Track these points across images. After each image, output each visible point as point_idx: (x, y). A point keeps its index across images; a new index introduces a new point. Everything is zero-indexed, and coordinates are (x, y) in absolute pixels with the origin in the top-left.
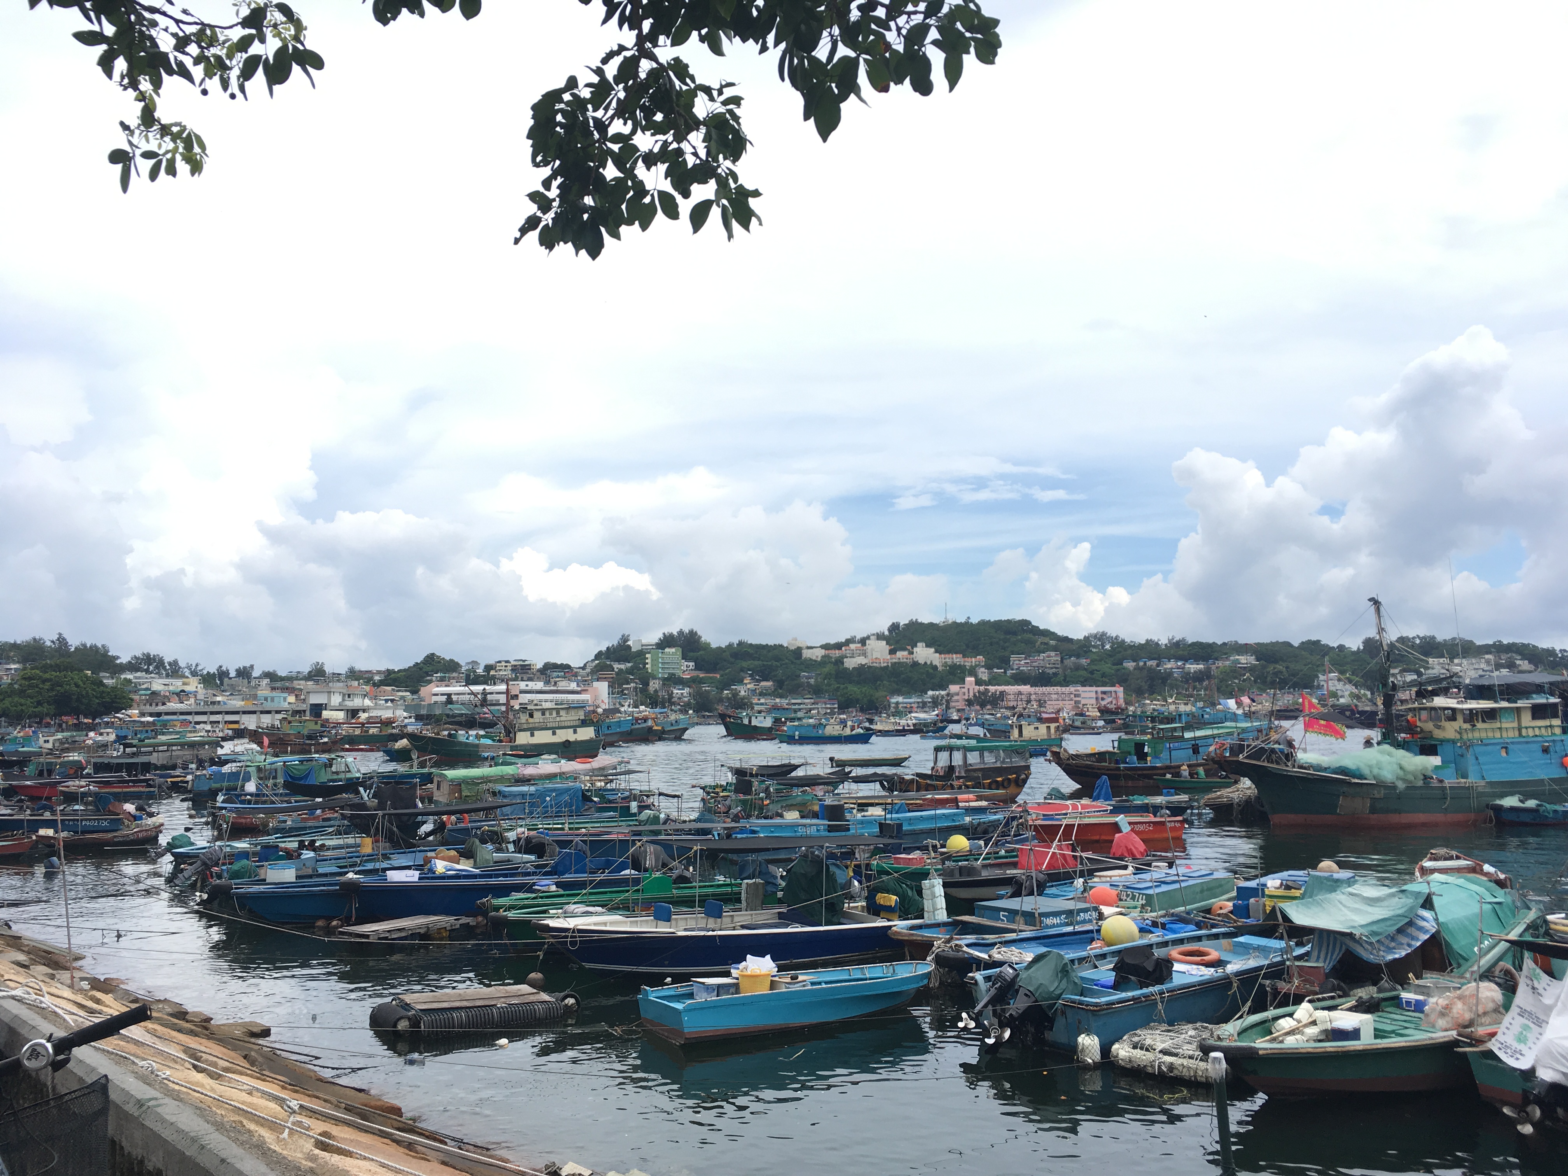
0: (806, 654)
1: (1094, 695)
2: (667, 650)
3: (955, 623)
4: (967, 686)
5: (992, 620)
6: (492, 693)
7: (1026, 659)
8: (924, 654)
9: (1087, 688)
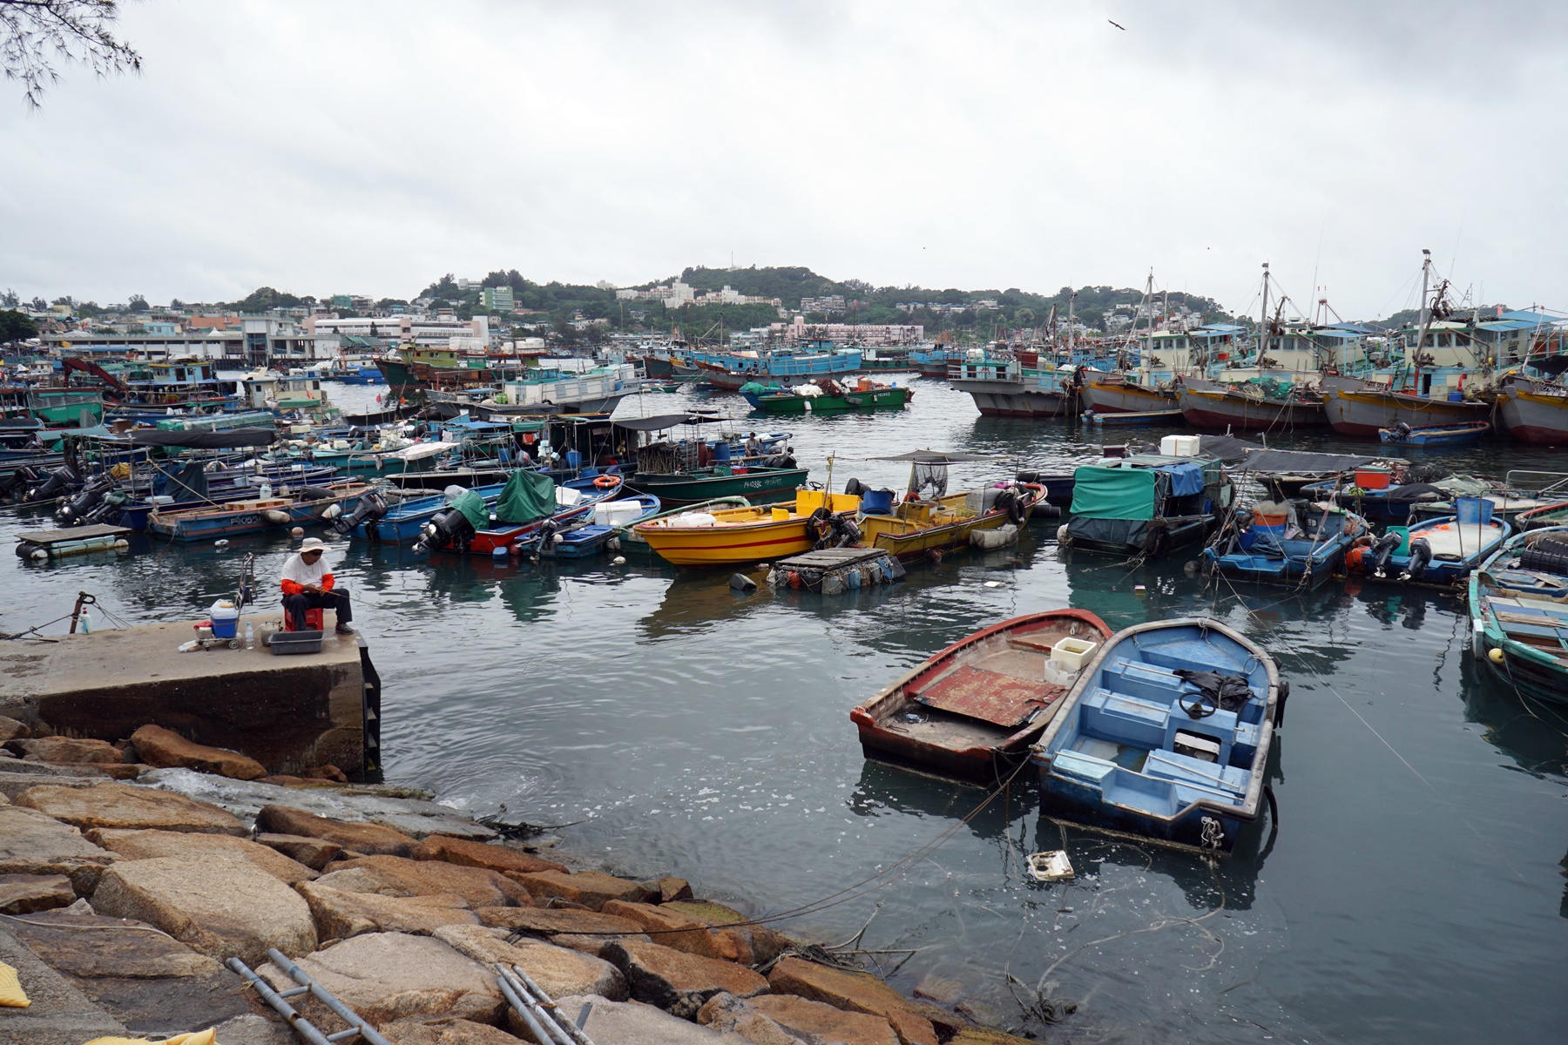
0: (620, 295)
1: (900, 332)
2: (498, 288)
3: (740, 271)
4: (796, 323)
5: (775, 268)
6: (382, 326)
7: (815, 301)
8: (730, 295)
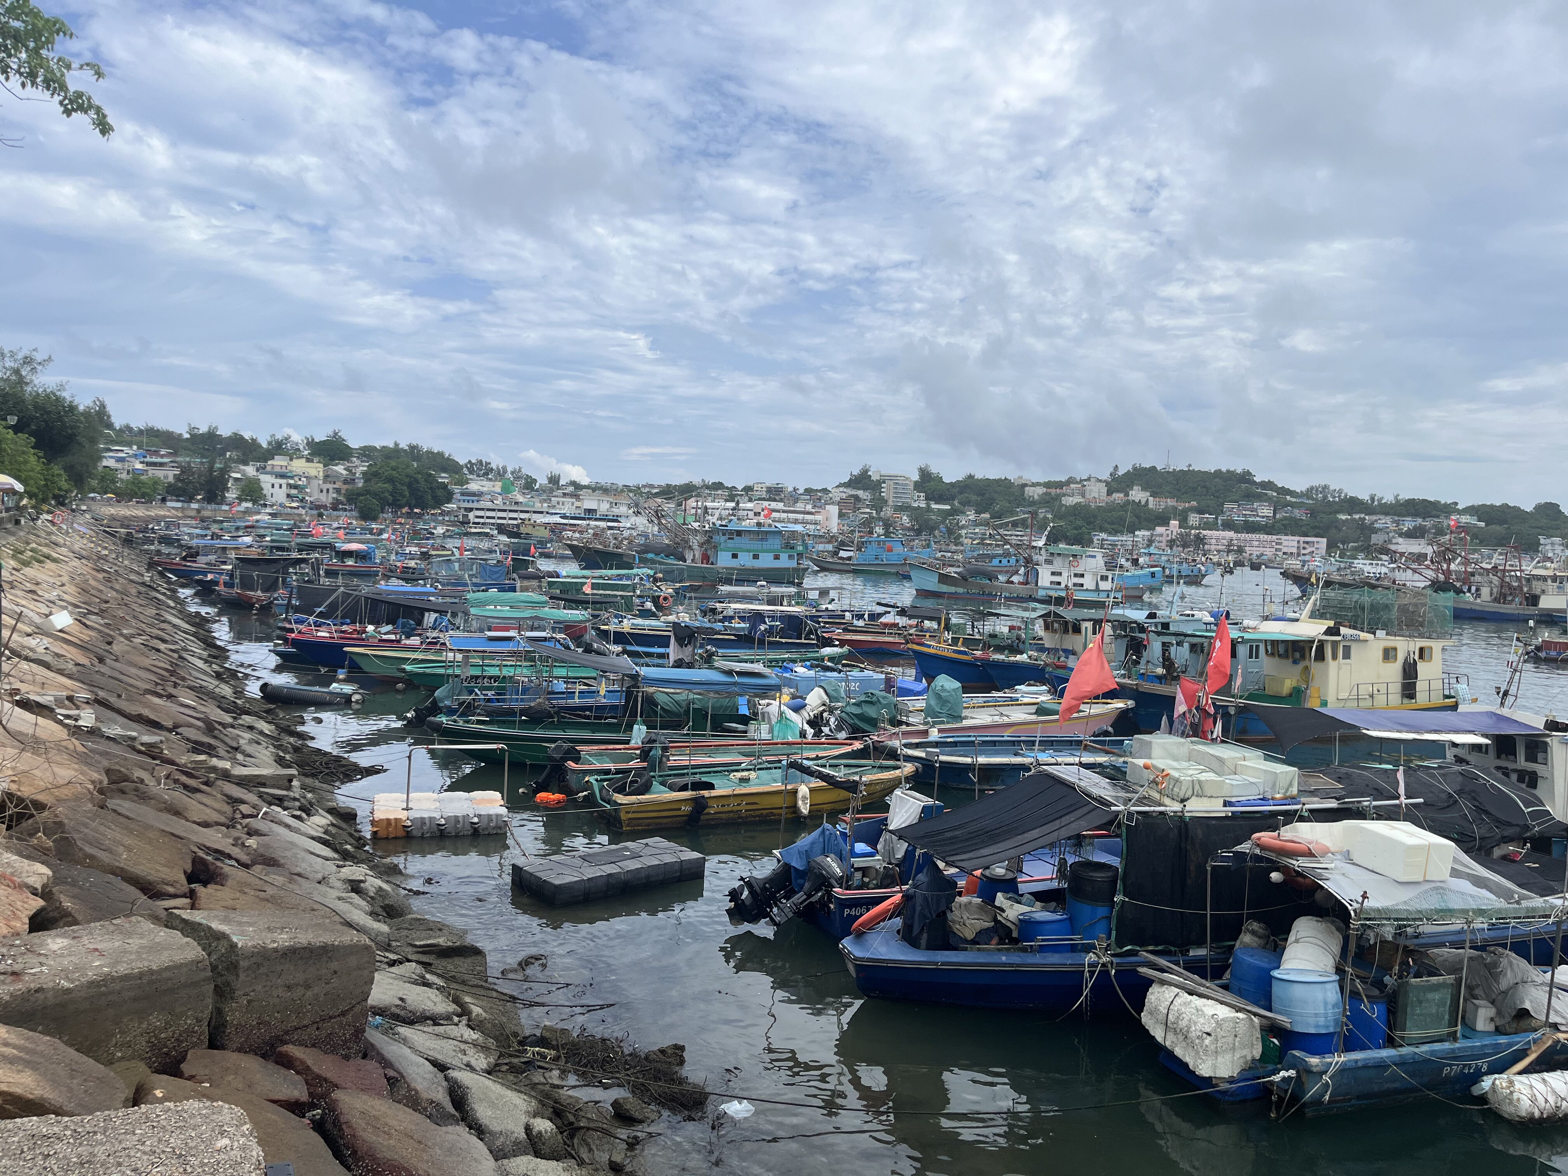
0: (1029, 491)
1: (1296, 544)
4: (1171, 528)
5: (1213, 470)
8: (1138, 495)
9: (1290, 538)
